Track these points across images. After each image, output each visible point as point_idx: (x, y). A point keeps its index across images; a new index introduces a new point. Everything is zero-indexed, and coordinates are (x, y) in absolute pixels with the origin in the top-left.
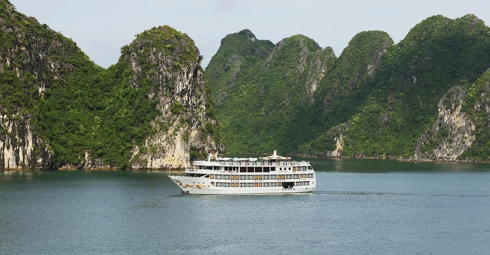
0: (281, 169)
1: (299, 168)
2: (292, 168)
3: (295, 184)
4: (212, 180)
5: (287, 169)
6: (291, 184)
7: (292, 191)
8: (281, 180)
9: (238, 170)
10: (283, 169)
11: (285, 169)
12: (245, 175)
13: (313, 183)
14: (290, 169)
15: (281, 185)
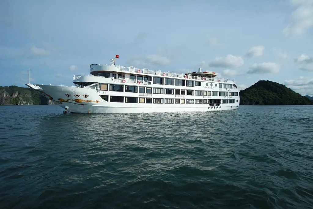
0: (207, 85)
1: (225, 85)
2: (218, 85)
3: (222, 101)
4: (102, 93)
5: (214, 85)
6: (218, 102)
7: (218, 109)
8: (207, 97)
9: (151, 80)
10: (209, 84)
11: (211, 85)
12: (161, 89)
13: (237, 101)
14: (216, 85)
15: (207, 103)
